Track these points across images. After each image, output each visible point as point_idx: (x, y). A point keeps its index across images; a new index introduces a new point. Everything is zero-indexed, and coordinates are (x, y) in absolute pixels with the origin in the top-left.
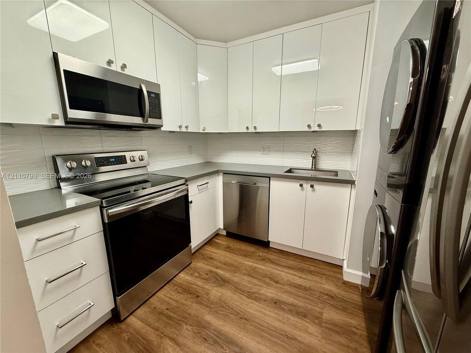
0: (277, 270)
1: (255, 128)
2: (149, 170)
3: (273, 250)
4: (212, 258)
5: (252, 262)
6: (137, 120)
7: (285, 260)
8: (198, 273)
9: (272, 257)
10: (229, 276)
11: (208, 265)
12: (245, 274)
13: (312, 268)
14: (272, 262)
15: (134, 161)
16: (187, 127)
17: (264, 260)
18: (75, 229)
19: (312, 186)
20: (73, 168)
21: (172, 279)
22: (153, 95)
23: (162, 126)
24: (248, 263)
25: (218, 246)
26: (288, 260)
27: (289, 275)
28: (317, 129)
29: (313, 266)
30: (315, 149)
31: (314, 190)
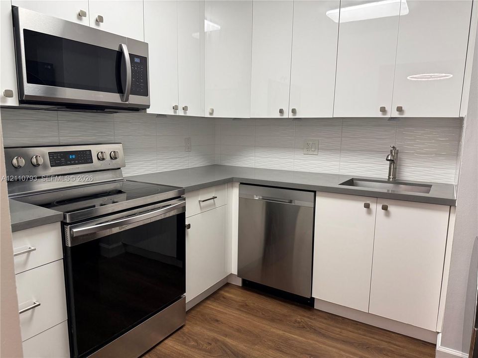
0: (324, 344)
1: (294, 111)
2: (124, 175)
3: (320, 313)
4: (217, 321)
5: (283, 331)
6: (113, 98)
7: (339, 330)
8: (196, 341)
9: (317, 323)
10: (244, 347)
11: (210, 330)
12: (270, 348)
13: (384, 345)
14: (315, 331)
15: (103, 159)
16: (185, 109)
17: (303, 327)
18: (29, 252)
19: (385, 208)
20: (20, 167)
21: (154, 347)
22: (137, 60)
23: (148, 107)
24: (277, 331)
25: (227, 302)
26: (343, 331)
27: (343, 353)
28: (396, 114)
29: (386, 342)
30: (393, 147)
31: (388, 214)
